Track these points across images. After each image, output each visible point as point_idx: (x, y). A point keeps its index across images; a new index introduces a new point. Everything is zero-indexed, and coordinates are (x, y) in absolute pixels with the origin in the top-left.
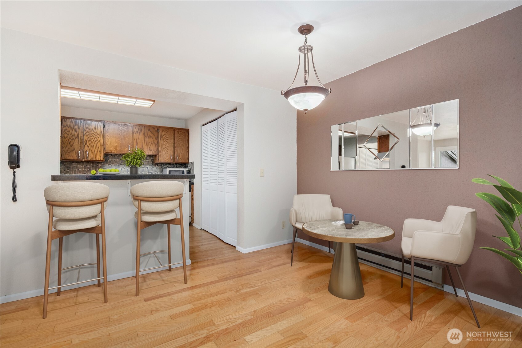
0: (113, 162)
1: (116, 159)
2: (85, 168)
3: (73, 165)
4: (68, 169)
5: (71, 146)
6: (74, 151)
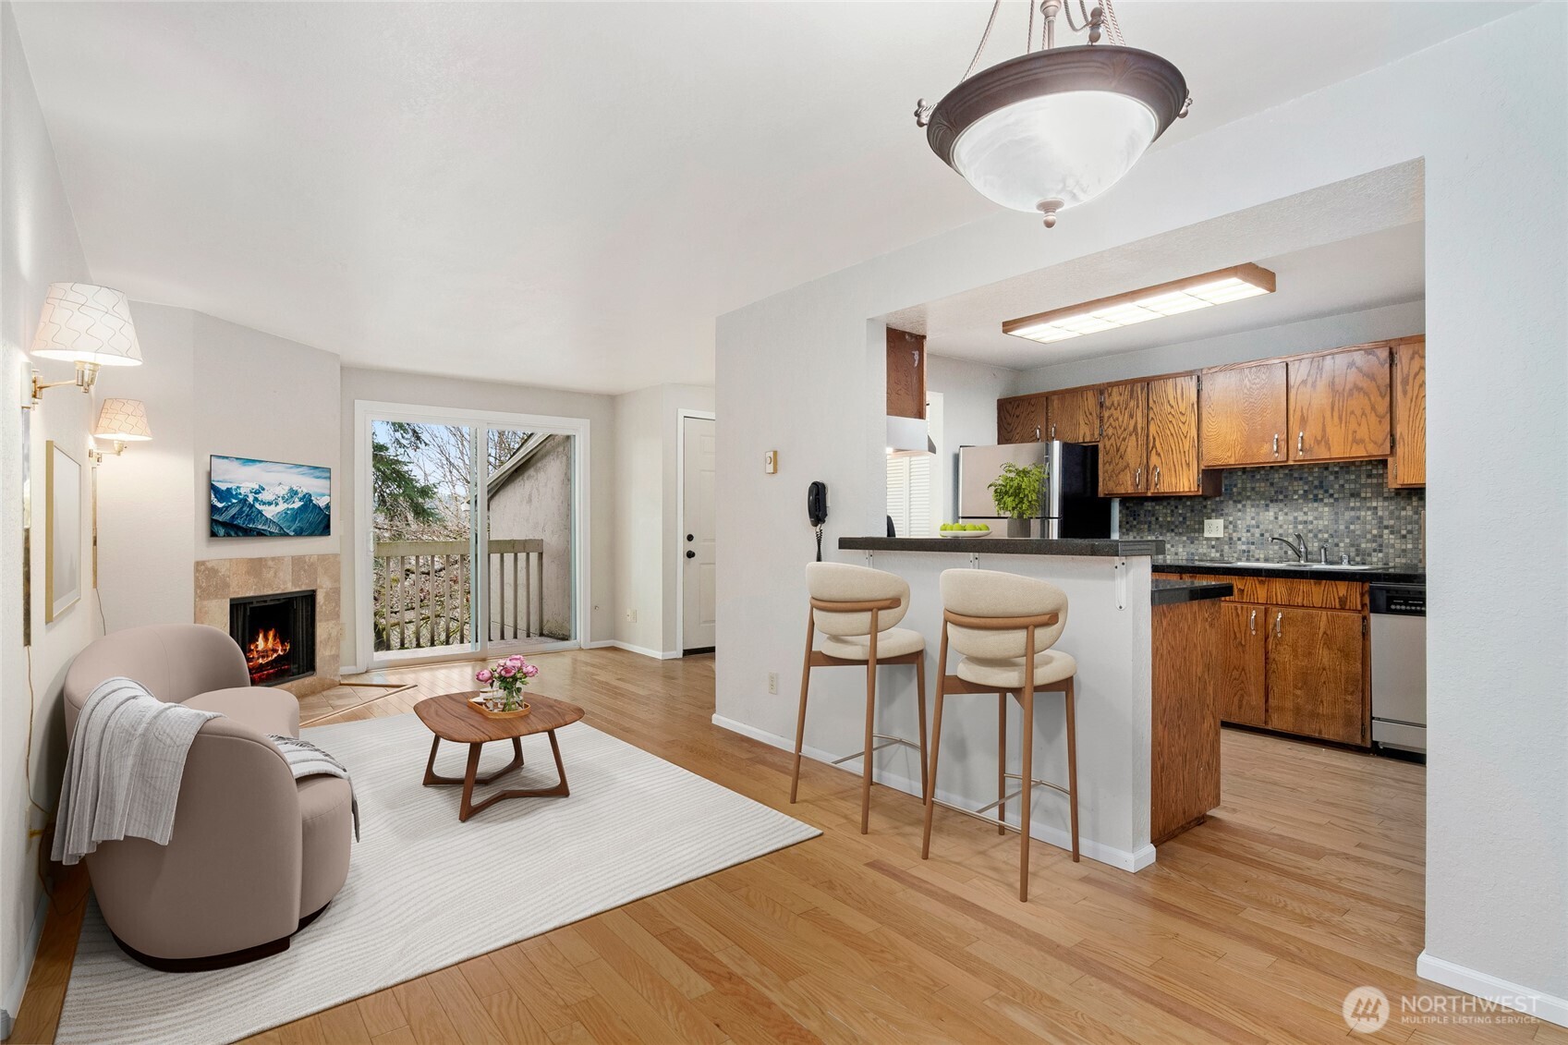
0: (1249, 494)
1: (1257, 485)
2: (1172, 516)
3: (1146, 508)
4: (1135, 519)
5: (1121, 457)
6: (1127, 470)
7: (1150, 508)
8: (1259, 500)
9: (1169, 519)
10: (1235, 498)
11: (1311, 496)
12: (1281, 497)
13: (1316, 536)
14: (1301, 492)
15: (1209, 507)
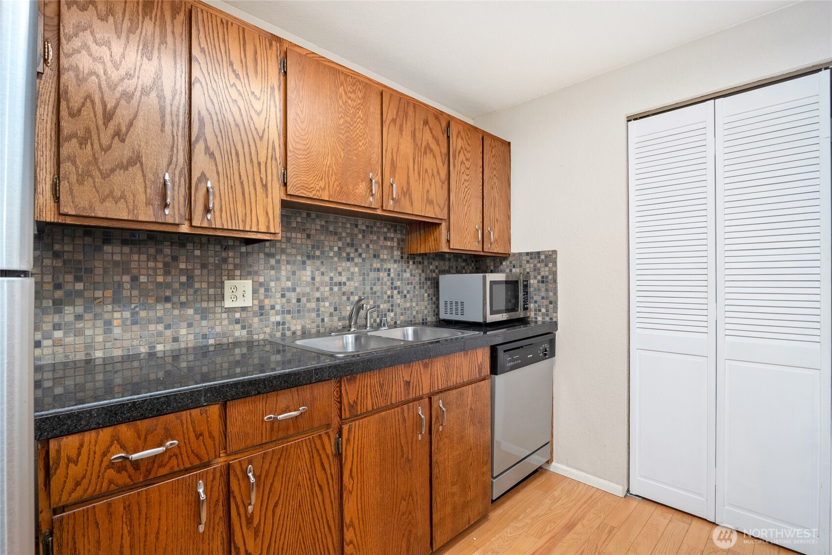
0: (284, 246)
1: (294, 235)
2: (167, 273)
3: (107, 257)
4: (78, 279)
5: (119, 135)
6: (135, 170)
7: (117, 258)
8: (295, 256)
9: (160, 279)
10: (267, 250)
11: (344, 255)
12: (318, 253)
13: (348, 299)
14: (336, 249)
15: (231, 260)
